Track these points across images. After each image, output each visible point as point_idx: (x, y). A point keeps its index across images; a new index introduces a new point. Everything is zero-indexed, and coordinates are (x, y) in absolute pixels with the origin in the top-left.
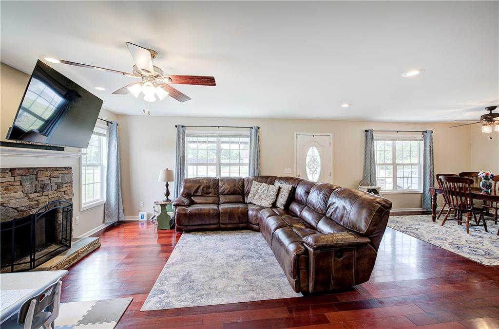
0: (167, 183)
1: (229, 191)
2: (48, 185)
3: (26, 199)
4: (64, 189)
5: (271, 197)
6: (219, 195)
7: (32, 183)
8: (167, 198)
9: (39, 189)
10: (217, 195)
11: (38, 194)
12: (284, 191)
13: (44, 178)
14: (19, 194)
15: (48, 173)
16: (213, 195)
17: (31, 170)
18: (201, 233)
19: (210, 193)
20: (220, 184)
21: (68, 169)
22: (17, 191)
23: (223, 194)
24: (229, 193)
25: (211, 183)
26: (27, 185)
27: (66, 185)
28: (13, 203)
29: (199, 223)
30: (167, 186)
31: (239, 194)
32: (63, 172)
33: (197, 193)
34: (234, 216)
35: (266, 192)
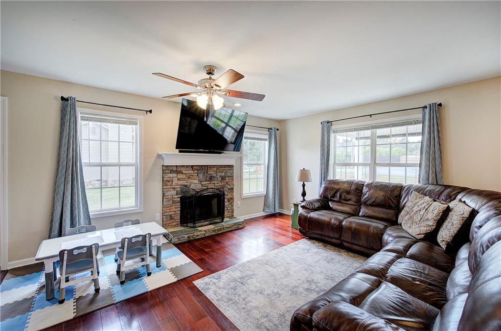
0: (304, 183)
1: (374, 202)
2: (214, 177)
3: (200, 185)
4: (227, 181)
5: (427, 223)
6: (361, 204)
7: (204, 175)
8: (304, 198)
9: (208, 179)
10: (359, 203)
11: (208, 182)
12: (455, 218)
13: (212, 172)
14: (196, 181)
15: (215, 169)
16: (352, 203)
17: (203, 167)
18: (321, 244)
19: (349, 200)
20: (365, 190)
21: (231, 167)
22: (195, 179)
23: (365, 204)
24: (374, 204)
25: (353, 187)
26: (201, 176)
27: (229, 178)
28: (192, 187)
29: (319, 232)
30: (304, 186)
31: (390, 207)
32: (226, 169)
33: (334, 198)
34: (360, 235)
35: (422, 213)
